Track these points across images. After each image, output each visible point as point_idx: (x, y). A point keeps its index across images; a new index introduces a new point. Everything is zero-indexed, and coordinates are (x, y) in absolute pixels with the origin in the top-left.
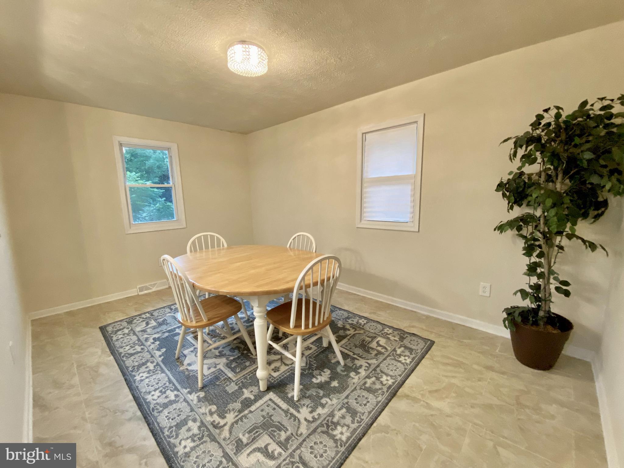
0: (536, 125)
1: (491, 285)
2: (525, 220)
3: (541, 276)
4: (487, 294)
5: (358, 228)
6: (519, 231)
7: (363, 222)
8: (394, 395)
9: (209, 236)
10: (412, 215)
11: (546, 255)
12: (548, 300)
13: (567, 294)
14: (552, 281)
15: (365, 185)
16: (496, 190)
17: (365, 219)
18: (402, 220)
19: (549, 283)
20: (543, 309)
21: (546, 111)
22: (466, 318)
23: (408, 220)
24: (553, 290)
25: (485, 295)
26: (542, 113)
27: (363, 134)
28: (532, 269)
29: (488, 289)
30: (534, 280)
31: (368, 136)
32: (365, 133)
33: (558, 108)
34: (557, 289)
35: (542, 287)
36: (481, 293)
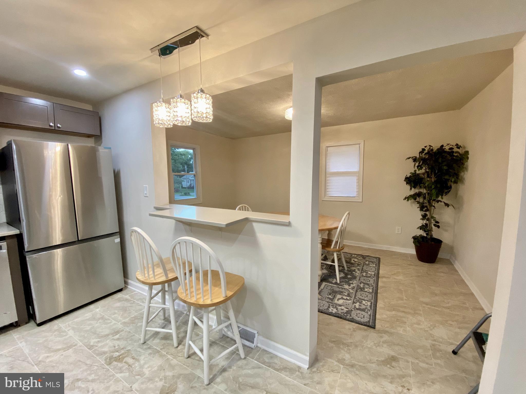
0: (421, 152)
1: (401, 228)
2: (419, 195)
3: (428, 220)
4: (400, 232)
5: (322, 201)
6: (415, 200)
7: (326, 197)
8: (378, 277)
9: (244, 206)
10: (357, 193)
11: (429, 210)
12: (431, 230)
13: (438, 227)
14: (432, 221)
15: (328, 176)
16: (404, 181)
17: (327, 195)
18: (352, 196)
19: (431, 223)
20: (430, 235)
21: (425, 147)
22: (389, 246)
23: (355, 195)
24: (433, 226)
25: (399, 233)
26: (424, 148)
27: (326, 147)
28: (424, 217)
29: (400, 230)
30: (425, 222)
31: (329, 148)
32: (327, 147)
33: (430, 146)
34: (434, 225)
35: (428, 225)
36: (396, 232)
